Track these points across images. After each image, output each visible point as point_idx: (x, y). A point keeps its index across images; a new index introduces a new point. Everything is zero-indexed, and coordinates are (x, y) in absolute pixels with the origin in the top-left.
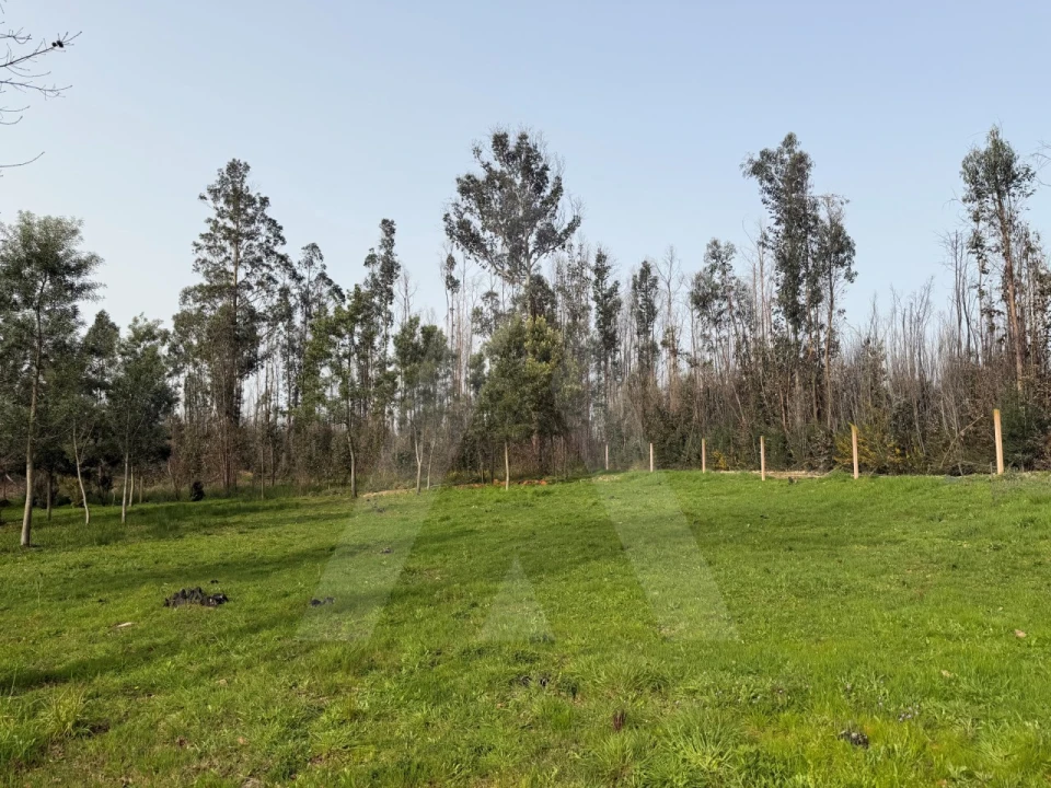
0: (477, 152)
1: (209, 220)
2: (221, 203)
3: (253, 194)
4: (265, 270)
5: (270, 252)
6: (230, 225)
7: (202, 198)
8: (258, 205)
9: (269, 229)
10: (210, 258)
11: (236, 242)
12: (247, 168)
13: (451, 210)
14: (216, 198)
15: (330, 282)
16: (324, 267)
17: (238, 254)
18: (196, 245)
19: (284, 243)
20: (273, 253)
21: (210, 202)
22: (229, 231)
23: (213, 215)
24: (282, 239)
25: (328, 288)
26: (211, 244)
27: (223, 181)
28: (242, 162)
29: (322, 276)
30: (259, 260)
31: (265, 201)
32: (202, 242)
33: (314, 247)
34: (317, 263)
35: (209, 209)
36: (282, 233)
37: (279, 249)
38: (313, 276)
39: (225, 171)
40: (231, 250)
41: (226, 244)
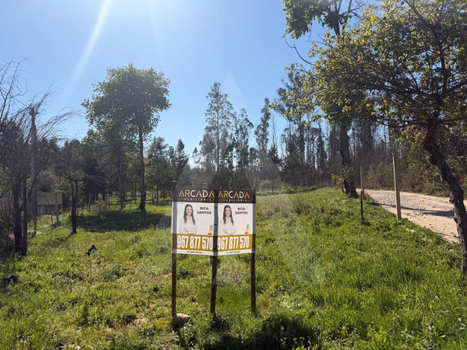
0: (282, 80)
1: (209, 104)
2: (212, 98)
3: (222, 94)
4: (227, 120)
5: (229, 113)
6: (216, 105)
7: (207, 97)
8: (224, 97)
9: (228, 105)
10: (210, 117)
11: (217, 111)
12: (220, 84)
13: (274, 102)
14: (211, 96)
15: (248, 121)
16: (247, 116)
17: (218, 115)
18: (205, 113)
19: (233, 109)
20: (230, 113)
21: (209, 98)
22: (215, 107)
23: (210, 102)
24: (232, 107)
25: (248, 123)
26: (210, 112)
27: (213, 90)
28: (218, 83)
29: (246, 119)
30: (225, 116)
31: (226, 95)
32: (207, 112)
33: (243, 109)
34: (245, 115)
35: (209, 101)
36: (232, 106)
37: (232, 112)
38: (243, 119)
39: (213, 87)
40: (216, 113)
41: (215, 112)
